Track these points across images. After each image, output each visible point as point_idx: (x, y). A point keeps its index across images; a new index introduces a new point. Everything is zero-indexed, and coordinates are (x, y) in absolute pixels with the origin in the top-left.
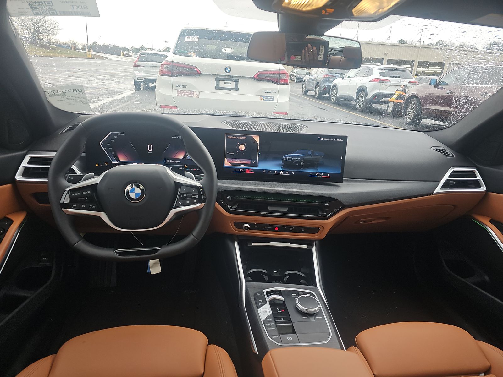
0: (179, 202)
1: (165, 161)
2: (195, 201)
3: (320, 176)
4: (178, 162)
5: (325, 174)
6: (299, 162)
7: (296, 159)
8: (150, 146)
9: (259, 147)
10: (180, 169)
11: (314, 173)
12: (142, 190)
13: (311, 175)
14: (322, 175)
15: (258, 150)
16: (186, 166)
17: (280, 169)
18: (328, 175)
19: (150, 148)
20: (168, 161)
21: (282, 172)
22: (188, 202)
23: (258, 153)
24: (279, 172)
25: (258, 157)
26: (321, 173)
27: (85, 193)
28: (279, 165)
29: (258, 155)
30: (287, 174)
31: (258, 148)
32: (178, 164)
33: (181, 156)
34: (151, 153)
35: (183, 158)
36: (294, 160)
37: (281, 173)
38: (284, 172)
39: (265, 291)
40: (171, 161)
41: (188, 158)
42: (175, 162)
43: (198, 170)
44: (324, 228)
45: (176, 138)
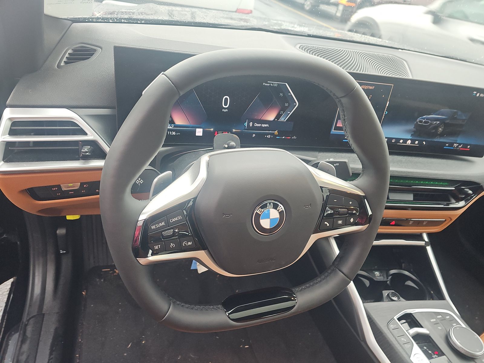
0: (326, 223)
1: (246, 124)
2: (352, 220)
3: (458, 148)
4: (266, 125)
5: (465, 146)
6: (436, 127)
7: (435, 122)
8: (226, 99)
9: (388, 102)
10: (268, 137)
11: (451, 144)
12: (281, 213)
13: (447, 146)
14: (461, 146)
15: (386, 107)
16: (276, 132)
17: (409, 137)
18: (469, 147)
19: (226, 103)
20: (251, 125)
21: (409, 142)
22: (340, 222)
23: (385, 111)
24: (405, 140)
25: (383, 118)
26: (460, 144)
27: (173, 220)
28: (408, 131)
29: (384, 115)
30: (416, 144)
31: (387, 105)
32: (265, 129)
33: (271, 117)
34: (227, 110)
35: (274, 120)
36: (431, 124)
37: (407, 143)
38: (413, 141)
39: (396, 318)
40: (256, 124)
41: (282, 119)
42: (261, 125)
43: (293, 138)
44: (451, 220)
45: (269, 85)
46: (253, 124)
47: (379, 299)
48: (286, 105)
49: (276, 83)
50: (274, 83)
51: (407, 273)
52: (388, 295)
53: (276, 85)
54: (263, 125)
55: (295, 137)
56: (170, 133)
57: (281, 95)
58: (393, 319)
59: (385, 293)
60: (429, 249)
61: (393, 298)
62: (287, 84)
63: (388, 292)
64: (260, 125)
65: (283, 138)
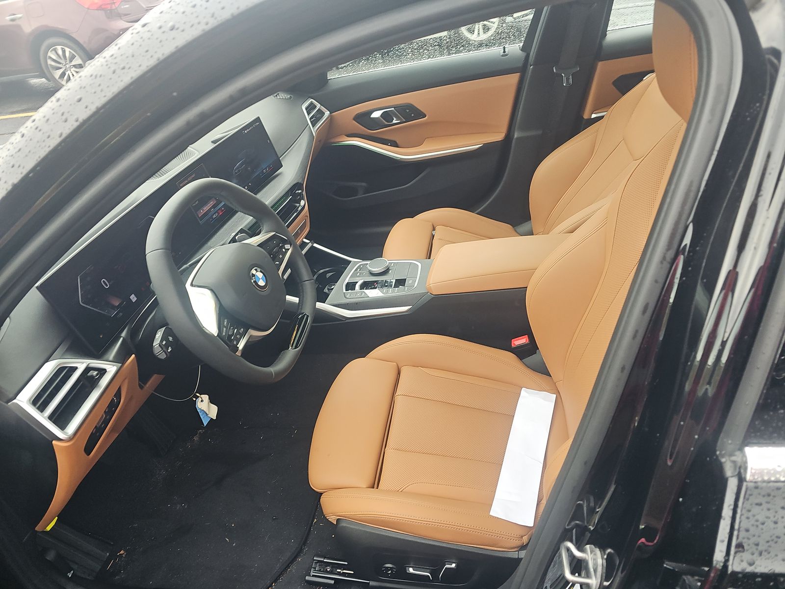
2: (283, 250)
3: (268, 172)
5: (269, 167)
11: (263, 172)
14: (268, 169)
18: (271, 166)
22: (280, 256)
26: (266, 169)
39: (344, 291)
44: (307, 216)
47: (327, 295)
51: (321, 271)
52: (328, 289)
58: (344, 293)
59: (326, 290)
60: (315, 245)
61: (332, 287)
63: (326, 288)
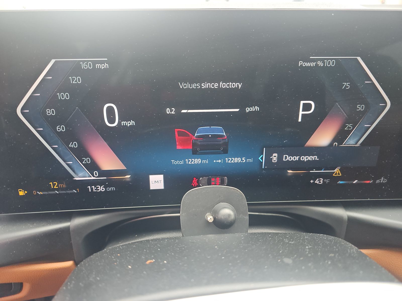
1: (262, 158)
4: (311, 158)
10: (317, 182)
16: (337, 171)
20: (275, 159)
32: (309, 166)
33: (323, 138)
35: (331, 145)
40: (286, 157)
41: (350, 142)
42: (299, 158)
43: (378, 181)
45: (313, 64)
46: (280, 158)
48: (360, 108)
49: (332, 59)
50: (327, 59)
53: (331, 63)
54: (305, 158)
55: (383, 180)
56: (92, 189)
57: (346, 87)
62: (359, 59)
64: (297, 158)
65: (354, 182)
